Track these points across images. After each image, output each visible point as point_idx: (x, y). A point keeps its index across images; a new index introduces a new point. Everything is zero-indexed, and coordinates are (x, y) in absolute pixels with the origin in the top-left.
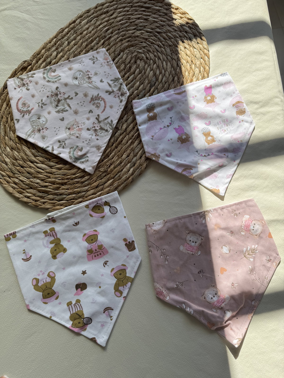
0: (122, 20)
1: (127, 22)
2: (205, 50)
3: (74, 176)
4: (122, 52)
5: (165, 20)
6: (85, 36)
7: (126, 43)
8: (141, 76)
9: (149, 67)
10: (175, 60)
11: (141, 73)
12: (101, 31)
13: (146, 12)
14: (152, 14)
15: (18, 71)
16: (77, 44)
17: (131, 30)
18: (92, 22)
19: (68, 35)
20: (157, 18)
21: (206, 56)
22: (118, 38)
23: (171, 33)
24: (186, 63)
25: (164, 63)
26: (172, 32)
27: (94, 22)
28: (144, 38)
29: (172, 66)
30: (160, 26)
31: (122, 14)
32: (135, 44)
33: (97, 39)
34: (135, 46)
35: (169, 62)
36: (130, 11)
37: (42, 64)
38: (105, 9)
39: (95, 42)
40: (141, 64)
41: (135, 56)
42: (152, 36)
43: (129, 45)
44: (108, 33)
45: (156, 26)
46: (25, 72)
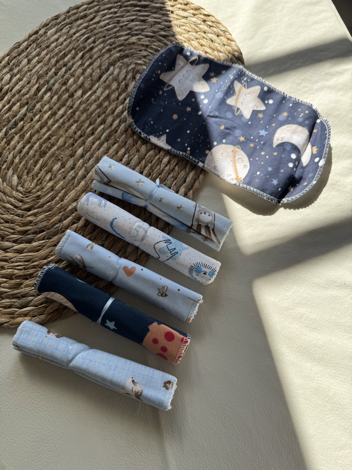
0: (108, 24)
1: (115, 27)
3: (45, 261)
4: (111, 66)
6: (54, 49)
7: (117, 53)
12: (78, 42)
13: (141, 12)
14: (151, 14)
16: (41, 61)
17: (123, 36)
18: (64, 31)
19: (28, 50)
22: (104, 48)
23: (182, 35)
26: (184, 34)
27: (67, 30)
28: (143, 45)
31: (108, 16)
32: (130, 54)
33: (73, 52)
34: (131, 56)
36: (119, 12)
38: (81, 13)
39: (69, 56)
41: (132, 69)
42: (155, 42)
43: (121, 56)
44: (88, 43)
45: (159, 29)
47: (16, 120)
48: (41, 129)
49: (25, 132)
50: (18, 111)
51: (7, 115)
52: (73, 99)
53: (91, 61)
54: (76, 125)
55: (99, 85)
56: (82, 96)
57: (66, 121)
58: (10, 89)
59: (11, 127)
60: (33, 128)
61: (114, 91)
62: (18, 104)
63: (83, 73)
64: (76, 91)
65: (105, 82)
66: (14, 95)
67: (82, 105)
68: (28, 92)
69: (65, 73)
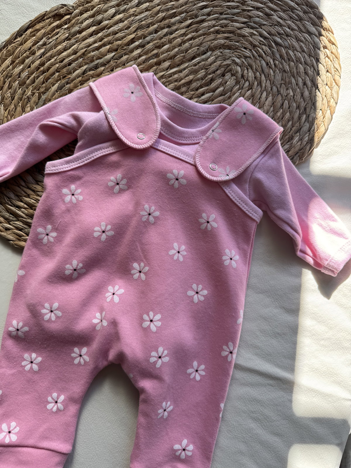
1: (237, 7)
2: (333, 100)
4: (210, 51)
5: (296, 28)
6: (168, 3)
7: (223, 39)
8: (222, 100)
9: (240, 91)
10: (282, 97)
11: (224, 95)
12: (194, 5)
13: (272, 4)
14: (280, 10)
15: (48, 16)
16: (151, 10)
17: (239, 23)
20: (285, 20)
21: (330, 109)
22: (214, 26)
23: (295, 51)
24: (295, 107)
25: (265, 94)
26: (297, 51)
28: (251, 43)
29: (273, 104)
30: (283, 35)
32: (234, 47)
33: (183, 15)
34: (233, 50)
35: (273, 95)
37: (88, 20)
39: (178, 18)
40: (230, 81)
41: (226, 65)
42: (265, 45)
43: (225, 44)
44: (202, 13)
45: (277, 32)
46: (58, 22)
47: (98, 63)
50: (105, 54)
51: (92, 54)
52: (157, 68)
53: (195, 35)
55: (188, 65)
56: (167, 69)
58: (108, 26)
59: (91, 68)
62: (108, 47)
63: (180, 45)
64: (165, 61)
65: (195, 65)
66: (108, 35)
68: (122, 38)
69: (165, 35)
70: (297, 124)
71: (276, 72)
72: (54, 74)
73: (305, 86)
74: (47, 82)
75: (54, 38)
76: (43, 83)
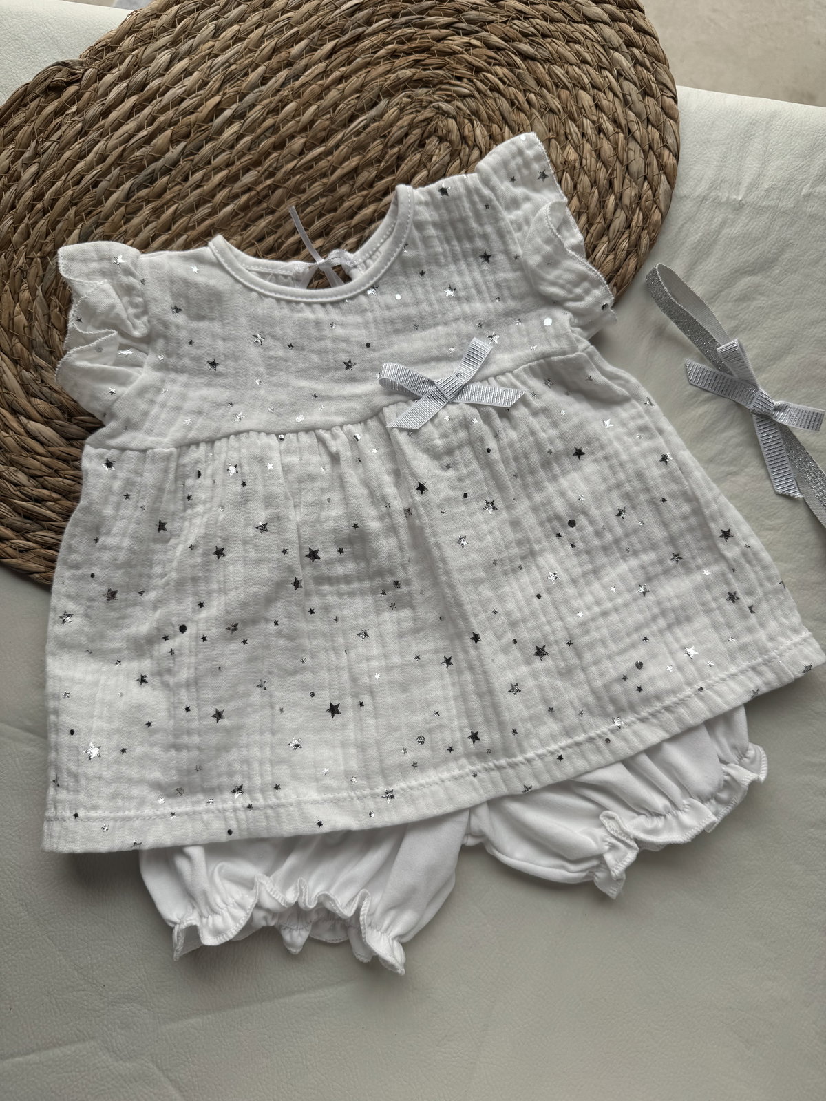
2: (666, 152)
4: (384, 97)
5: (559, 15)
6: (278, 17)
7: (407, 67)
15: (32, 95)
16: (244, 39)
17: (435, 28)
21: (665, 173)
23: (566, 66)
24: (588, 184)
26: (571, 64)
28: (471, 66)
32: (435, 81)
33: (316, 34)
34: (434, 86)
37: (116, 87)
39: (303, 44)
40: (439, 153)
41: (424, 120)
42: (500, 65)
43: (415, 77)
44: (355, 21)
45: (520, 32)
46: (56, 103)
47: (154, 170)
48: (198, 206)
49: (166, 203)
50: (165, 148)
51: (138, 153)
52: (280, 155)
53: (347, 70)
54: (269, 218)
55: (344, 136)
56: (301, 153)
57: (253, 204)
58: (161, 90)
59: (142, 184)
60: (183, 198)
61: (369, 164)
62: (169, 132)
63: (319, 97)
64: (292, 137)
65: (358, 133)
66: (165, 108)
67: (294, 175)
68: (196, 108)
69: (283, 84)
70: (600, 218)
71: (534, 117)
72: (66, 210)
73: (602, 135)
74: (54, 230)
75: (54, 137)
76: (48, 233)
